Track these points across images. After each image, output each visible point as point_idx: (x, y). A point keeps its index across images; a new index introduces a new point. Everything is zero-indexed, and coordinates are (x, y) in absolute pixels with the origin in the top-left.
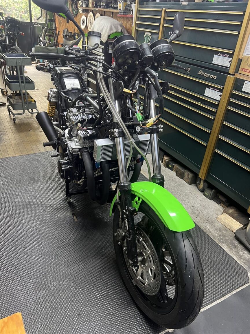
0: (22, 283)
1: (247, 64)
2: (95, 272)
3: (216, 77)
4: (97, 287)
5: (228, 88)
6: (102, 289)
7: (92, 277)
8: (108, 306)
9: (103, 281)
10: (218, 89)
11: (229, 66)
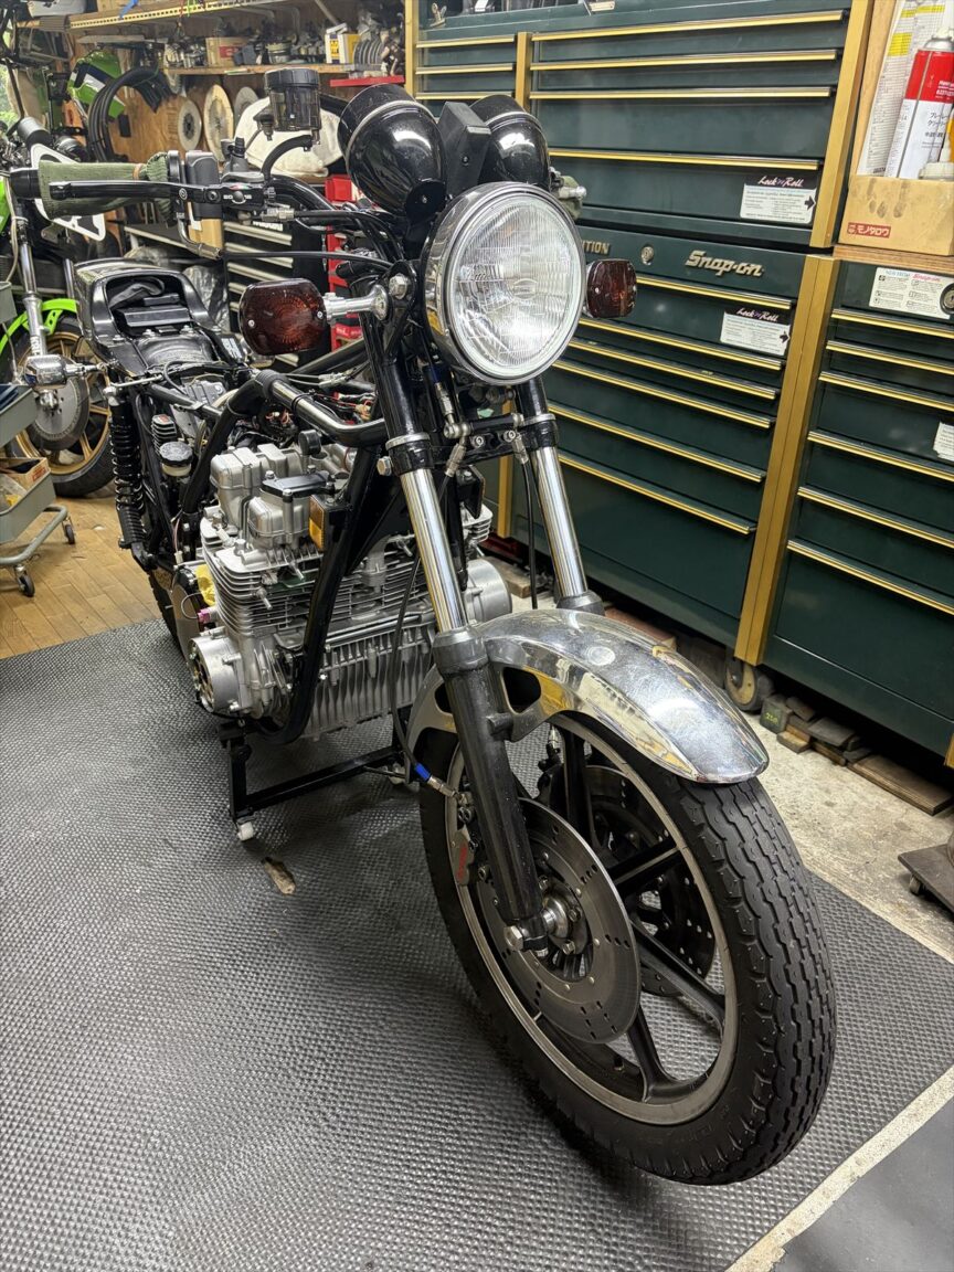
0: (104, 1176)
1: (872, 206)
2: (399, 1080)
3: (759, 267)
4: (421, 1141)
5: (815, 303)
6: (441, 1144)
7: (393, 1103)
8: (482, 1212)
9: (442, 1110)
10: (772, 311)
11: (807, 221)
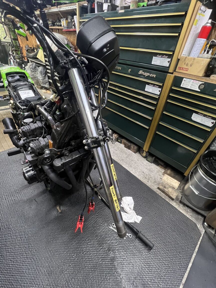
1: (185, 64)
3: (155, 75)
5: (168, 85)
10: (157, 85)
11: (168, 66)
